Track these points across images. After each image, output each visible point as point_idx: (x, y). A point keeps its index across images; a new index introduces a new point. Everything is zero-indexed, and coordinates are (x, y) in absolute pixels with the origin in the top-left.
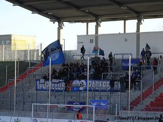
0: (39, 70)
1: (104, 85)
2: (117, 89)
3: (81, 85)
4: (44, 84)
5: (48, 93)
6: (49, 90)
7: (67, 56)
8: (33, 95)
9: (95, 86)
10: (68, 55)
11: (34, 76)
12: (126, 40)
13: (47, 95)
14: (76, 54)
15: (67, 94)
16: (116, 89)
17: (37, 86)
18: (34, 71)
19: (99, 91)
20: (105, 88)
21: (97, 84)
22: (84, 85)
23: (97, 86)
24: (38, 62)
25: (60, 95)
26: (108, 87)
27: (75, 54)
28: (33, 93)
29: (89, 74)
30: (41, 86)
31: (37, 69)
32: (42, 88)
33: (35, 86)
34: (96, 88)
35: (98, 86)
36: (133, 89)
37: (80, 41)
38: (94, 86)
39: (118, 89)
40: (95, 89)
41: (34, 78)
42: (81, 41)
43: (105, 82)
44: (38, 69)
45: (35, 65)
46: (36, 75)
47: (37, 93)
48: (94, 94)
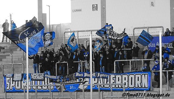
0: (9, 58)
1: (119, 81)
2: (140, 86)
4: (19, 82)
5: (25, 96)
6: (26, 92)
9: (103, 83)
12: (152, 4)
14: (69, 30)
15: (56, 98)
16: (138, 87)
17: (5, 85)
19: (110, 91)
20: (120, 86)
22: (86, 82)
23: (107, 83)
24: (7, 45)
26: (125, 84)
27: (67, 29)
29: (93, 63)
30: (12, 85)
31: (4, 57)
32: (14, 89)
33: (3, 86)
34: (105, 86)
36: (167, 86)
37: (76, 8)
39: (142, 87)
41: (1, 73)
42: (78, 8)
43: (120, 76)
44: (7, 57)
45: (2, 51)
46: (3, 66)
47: (6, 96)
48: (103, 96)
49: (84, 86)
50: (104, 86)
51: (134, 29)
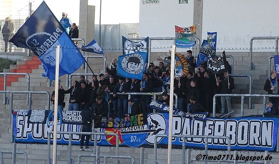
0: (23, 82)
1: (219, 131)
2: (257, 143)
3: (151, 127)
4: (40, 125)
5: (50, 151)
6: (52, 143)
7: (109, 40)
8: (5, 156)
9: (192, 133)
10: (112, 38)
11: (6, 98)
13: (47, 158)
14: (135, 37)
15: (105, 156)
16: (254, 144)
17: (15, 130)
18: (9, 84)
19: (204, 148)
20: (221, 141)
21: (198, 127)
22: (160, 130)
23: (198, 134)
24: (22, 58)
25: (86, 159)
26: (231, 138)
27: (131, 34)
28: (5, 149)
29: (174, 97)
30: (26, 129)
31: (16, 78)
32: (30, 137)
33: (11, 131)
34: (195, 140)
35: (200, 133)
38: (189, 133)
39: (261, 144)
40: (192, 140)
41: (8, 107)
43: (222, 124)
44: (21, 79)
45: (11, 68)
46: (12, 96)
47: (15, 150)
48: (190, 157)
49: (157, 137)
50: (192, 139)
51: (252, 40)
